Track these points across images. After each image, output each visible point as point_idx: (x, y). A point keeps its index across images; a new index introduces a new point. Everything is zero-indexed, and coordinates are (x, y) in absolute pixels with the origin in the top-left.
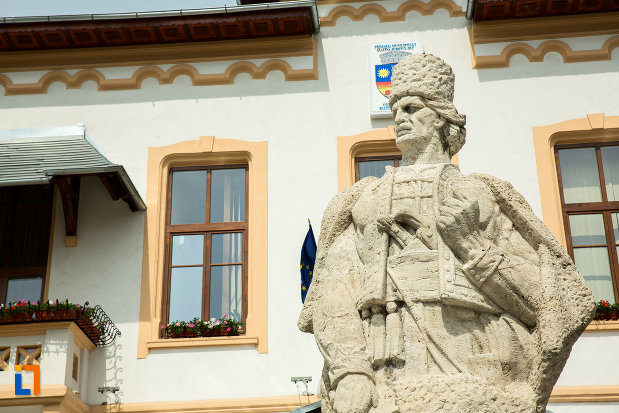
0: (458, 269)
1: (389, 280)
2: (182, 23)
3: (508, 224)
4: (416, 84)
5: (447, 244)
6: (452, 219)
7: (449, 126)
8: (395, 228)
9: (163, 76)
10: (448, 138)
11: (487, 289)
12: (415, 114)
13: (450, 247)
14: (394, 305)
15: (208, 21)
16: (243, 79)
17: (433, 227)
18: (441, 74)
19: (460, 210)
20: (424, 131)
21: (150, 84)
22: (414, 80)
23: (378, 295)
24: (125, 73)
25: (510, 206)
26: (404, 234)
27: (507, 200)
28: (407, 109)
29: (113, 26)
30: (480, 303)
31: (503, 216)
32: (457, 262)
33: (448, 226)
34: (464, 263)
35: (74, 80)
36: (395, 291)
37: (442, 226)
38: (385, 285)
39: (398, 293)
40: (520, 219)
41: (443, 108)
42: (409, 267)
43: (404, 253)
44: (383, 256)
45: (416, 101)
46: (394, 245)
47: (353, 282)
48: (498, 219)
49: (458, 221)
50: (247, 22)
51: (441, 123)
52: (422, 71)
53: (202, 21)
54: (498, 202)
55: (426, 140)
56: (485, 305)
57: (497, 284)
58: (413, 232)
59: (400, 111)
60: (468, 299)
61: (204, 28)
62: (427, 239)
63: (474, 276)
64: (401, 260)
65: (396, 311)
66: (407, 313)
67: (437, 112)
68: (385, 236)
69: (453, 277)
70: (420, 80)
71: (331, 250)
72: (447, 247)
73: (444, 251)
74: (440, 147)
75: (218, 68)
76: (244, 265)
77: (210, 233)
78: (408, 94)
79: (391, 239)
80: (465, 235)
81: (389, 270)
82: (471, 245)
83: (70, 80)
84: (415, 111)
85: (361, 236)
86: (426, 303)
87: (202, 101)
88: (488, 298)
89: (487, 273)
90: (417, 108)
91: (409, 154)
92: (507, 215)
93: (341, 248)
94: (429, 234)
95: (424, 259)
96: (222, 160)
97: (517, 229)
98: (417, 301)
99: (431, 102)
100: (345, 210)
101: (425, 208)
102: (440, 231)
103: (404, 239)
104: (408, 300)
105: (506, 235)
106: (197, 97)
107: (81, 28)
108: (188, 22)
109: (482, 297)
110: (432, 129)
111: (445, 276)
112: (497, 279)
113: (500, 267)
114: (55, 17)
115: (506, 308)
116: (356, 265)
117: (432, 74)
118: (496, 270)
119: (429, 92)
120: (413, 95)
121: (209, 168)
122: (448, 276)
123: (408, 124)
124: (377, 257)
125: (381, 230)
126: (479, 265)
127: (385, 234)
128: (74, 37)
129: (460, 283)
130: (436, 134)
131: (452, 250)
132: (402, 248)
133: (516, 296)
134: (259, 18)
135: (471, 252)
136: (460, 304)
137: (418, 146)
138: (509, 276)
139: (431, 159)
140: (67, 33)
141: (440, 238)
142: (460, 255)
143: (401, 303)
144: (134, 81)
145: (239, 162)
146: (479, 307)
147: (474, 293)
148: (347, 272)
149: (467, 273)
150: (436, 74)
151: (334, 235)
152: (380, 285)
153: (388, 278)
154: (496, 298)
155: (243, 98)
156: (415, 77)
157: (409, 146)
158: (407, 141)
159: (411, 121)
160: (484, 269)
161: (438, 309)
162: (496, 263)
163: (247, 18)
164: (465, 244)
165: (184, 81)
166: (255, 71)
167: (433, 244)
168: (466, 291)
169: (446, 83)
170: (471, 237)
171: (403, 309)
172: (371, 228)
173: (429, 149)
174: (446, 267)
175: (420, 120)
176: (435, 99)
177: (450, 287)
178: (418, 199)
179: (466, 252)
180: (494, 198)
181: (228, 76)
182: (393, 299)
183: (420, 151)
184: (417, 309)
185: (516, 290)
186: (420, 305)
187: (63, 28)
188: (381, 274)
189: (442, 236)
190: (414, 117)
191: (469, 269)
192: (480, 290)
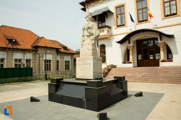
76: (125, 18)
77: (121, 14)
96: (122, 6)
121: (120, 7)
145: (123, 6)
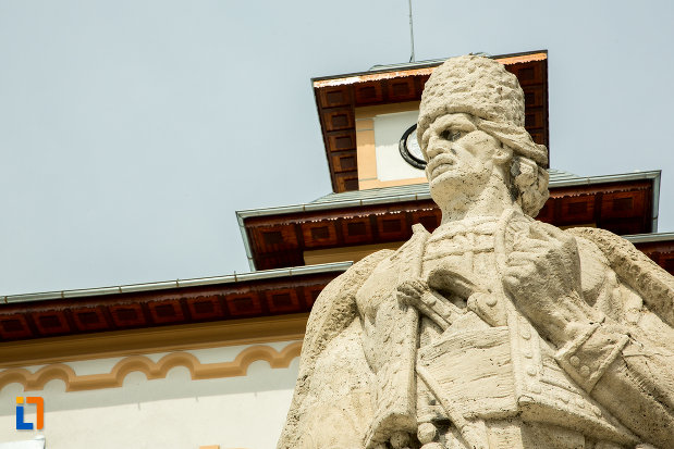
0: (545, 357)
1: (421, 386)
2: (178, 297)
3: (634, 300)
4: (460, 95)
5: (524, 314)
6: (531, 268)
7: (519, 160)
8: (429, 297)
9: (152, 369)
10: (518, 178)
11: (605, 394)
12: (460, 141)
13: (529, 319)
14: (432, 429)
15: (212, 293)
16: (259, 369)
17: (498, 288)
18: (501, 83)
19: (545, 252)
20: (477, 166)
21: (136, 381)
22: (456, 91)
23: (400, 408)
24: (102, 367)
25: (636, 267)
26: (444, 307)
27: (629, 257)
28: (446, 134)
29: (89, 305)
30: (594, 419)
31: (623, 289)
32: (544, 344)
33: (524, 280)
34: (557, 347)
35: (35, 378)
36: (433, 403)
37: (514, 281)
38: (414, 395)
39: (438, 407)
40: (656, 288)
41: (506, 131)
42: (457, 359)
43: (446, 336)
44: (409, 345)
45: (461, 120)
46: (429, 330)
47: (358, 406)
48: (616, 292)
49: (541, 269)
50: (264, 293)
51: (505, 155)
52: (469, 77)
53: (205, 294)
54: (612, 266)
55: (481, 180)
56: (603, 422)
57: (623, 383)
58: (460, 302)
59: (434, 136)
60: (571, 409)
61: (207, 303)
62: (487, 310)
63: (578, 368)
64: (442, 350)
65: (436, 439)
66: (456, 441)
67: (497, 139)
68: (411, 313)
69: (538, 369)
70: (464, 90)
71: (320, 362)
72: (524, 320)
73: (518, 327)
74: (505, 192)
75: (226, 355)
78: (446, 111)
79: (423, 318)
80: (555, 296)
81: (420, 369)
82: (567, 314)
83: (29, 379)
84: (459, 136)
85: (372, 329)
86: (491, 420)
87: (204, 400)
88: (609, 412)
89: (603, 362)
90: (462, 132)
91: (453, 204)
92: (631, 287)
93: (337, 356)
94: (491, 300)
95: (484, 342)
97: (652, 308)
98: (475, 418)
99: (485, 122)
100: (344, 294)
101: (482, 266)
102: (510, 292)
103: (446, 313)
104: (457, 417)
105: (633, 317)
106: (196, 394)
107: (47, 309)
108: (187, 296)
109: (596, 409)
110: (489, 163)
111: (522, 367)
112: (621, 374)
113: (625, 353)
114: (15, 297)
115: (645, 433)
116: (363, 380)
117: (485, 81)
118: (619, 357)
119: (482, 105)
120: (455, 112)
122: (529, 366)
123: (448, 156)
124: (399, 348)
125: (404, 305)
126: (587, 347)
127: (411, 310)
128: (38, 323)
129: (553, 380)
130: (497, 171)
131: (534, 324)
132: (442, 330)
133: (661, 409)
134: (279, 287)
135: (570, 326)
136: (556, 420)
137: (468, 188)
138: (644, 370)
139: (490, 209)
140: (28, 317)
141: (510, 305)
142: (548, 332)
143: (444, 425)
144: (114, 377)
146: (593, 426)
147: (580, 400)
148: (347, 390)
149: (565, 363)
150: (492, 83)
151: (325, 337)
152: (404, 391)
153: (420, 383)
154: (622, 410)
155: (258, 394)
156: (458, 86)
157: (452, 190)
158: (448, 181)
159: (454, 151)
160: (596, 354)
161: (514, 431)
162: (619, 345)
163: (263, 288)
164: (558, 312)
165: (180, 375)
166: (275, 357)
167: (498, 316)
168: (565, 395)
169: (508, 97)
170: (567, 301)
171: (449, 435)
172: (388, 305)
173: (486, 194)
174: (525, 351)
175: (469, 149)
176: (492, 118)
177: (533, 383)
178: (468, 255)
179: (561, 326)
180: (605, 260)
181: (238, 365)
182: (430, 417)
183: (471, 198)
184: (476, 433)
185: (661, 397)
186: (481, 425)
187: (24, 311)
188: (406, 373)
189: (514, 300)
190: (458, 145)
191: (568, 356)
192: (592, 396)
